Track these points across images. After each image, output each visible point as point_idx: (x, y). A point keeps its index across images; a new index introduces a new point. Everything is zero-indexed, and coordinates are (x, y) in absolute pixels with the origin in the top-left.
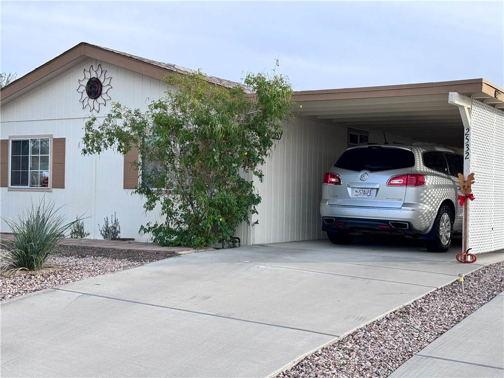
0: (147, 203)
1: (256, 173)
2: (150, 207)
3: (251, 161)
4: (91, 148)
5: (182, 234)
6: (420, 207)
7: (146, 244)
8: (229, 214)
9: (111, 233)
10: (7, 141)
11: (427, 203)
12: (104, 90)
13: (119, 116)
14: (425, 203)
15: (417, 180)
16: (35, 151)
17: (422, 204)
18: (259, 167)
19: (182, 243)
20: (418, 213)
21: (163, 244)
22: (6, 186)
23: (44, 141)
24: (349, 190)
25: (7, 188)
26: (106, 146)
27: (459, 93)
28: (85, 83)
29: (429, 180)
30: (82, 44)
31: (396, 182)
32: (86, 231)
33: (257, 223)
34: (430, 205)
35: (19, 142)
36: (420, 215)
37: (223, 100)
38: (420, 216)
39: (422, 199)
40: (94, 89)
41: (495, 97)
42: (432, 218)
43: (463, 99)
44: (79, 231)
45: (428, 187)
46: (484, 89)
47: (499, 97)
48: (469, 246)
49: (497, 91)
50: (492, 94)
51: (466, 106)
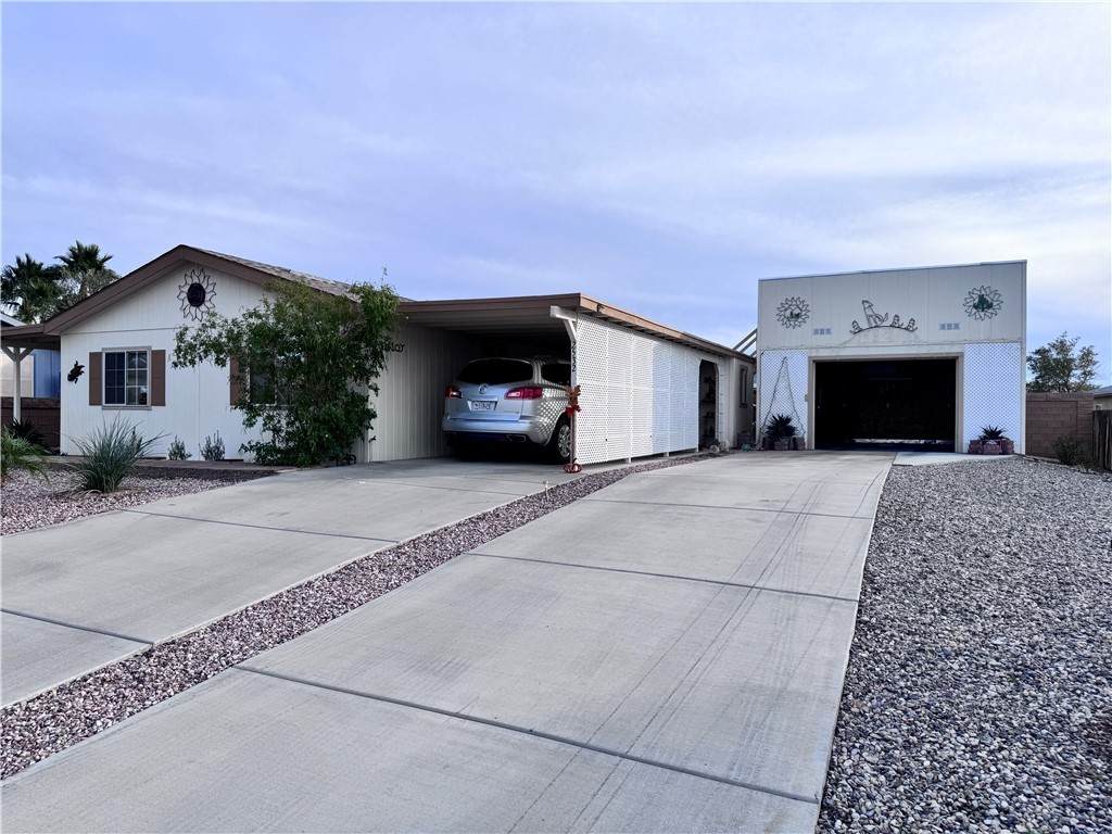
0: (248, 420)
1: (370, 387)
2: (250, 423)
3: (364, 374)
4: (182, 360)
5: (286, 452)
6: (538, 420)
7: (249, 464)
8: (337, 429)
9: (214, 453)
10: (101, 354)
11: (545, 416)
12: (208, 297)
13: (213, 326)
14: (542, 416)
15: (535, 393)
16: (131, 365)
17: (539, 417)
18: (373, 380)
19: (285, 461)
20: (535, 425)
21: (264, 464)
22: (99, 403)
23: (142, 354)
24: (469, 403)
25: (100, 407)
26: (201, 359)
27: (559, 307)
28: (186, 289)
29: (547, 393)
30: (181, 247)
31: (513, 394)
32: (187, 452)
33: (374, 439)
34: (547, 418)
35: (113, 354)
36: (537, 427)
37: (327, 309)
38: (538, 429)
39: (539, 412)
40: (196, 296)
41: (598, 311)
42: (549, 429)
43: (565, 312)
44: (179, 451)
45: (545, 400)
46: (583, 303)
47: (603, 311)
48: (577, 456)
49: (599, 306)
50: (594, 308)
51: (570, 320)
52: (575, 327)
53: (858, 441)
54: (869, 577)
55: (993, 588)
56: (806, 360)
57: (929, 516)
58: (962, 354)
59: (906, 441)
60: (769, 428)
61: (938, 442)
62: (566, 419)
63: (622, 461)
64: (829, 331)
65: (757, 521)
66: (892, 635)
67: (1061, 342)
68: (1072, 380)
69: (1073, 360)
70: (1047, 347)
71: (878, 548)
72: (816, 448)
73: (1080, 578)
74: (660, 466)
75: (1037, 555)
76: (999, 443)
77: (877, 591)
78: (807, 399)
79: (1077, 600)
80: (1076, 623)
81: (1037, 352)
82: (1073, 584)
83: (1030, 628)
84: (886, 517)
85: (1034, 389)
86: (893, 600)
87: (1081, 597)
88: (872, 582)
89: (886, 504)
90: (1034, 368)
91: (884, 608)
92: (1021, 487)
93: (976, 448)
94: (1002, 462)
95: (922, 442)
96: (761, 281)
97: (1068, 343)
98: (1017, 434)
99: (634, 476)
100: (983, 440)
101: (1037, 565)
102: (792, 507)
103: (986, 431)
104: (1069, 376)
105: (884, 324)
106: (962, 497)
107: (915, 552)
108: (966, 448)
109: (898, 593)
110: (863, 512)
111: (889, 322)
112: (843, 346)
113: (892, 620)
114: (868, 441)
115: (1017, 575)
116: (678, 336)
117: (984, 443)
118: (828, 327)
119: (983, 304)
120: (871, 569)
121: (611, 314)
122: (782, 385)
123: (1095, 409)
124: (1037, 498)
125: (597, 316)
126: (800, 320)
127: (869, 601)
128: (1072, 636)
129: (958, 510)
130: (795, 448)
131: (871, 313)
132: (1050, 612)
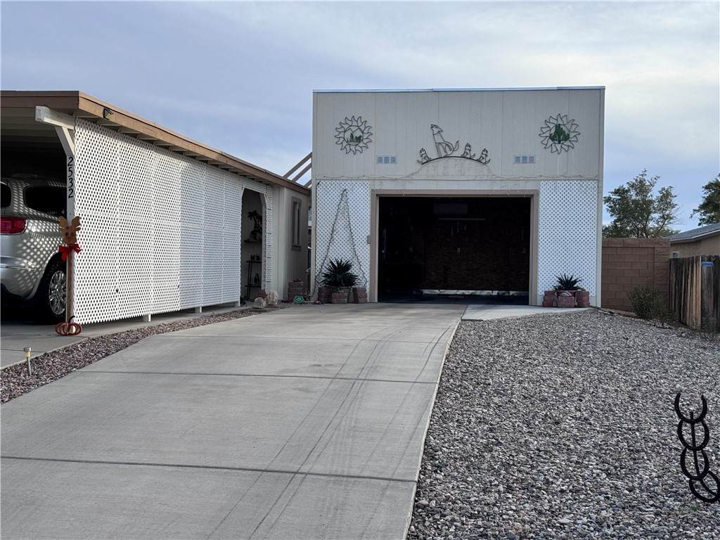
6: (17, 263)
11: (28, 257)
14: (25, 258)
15: (14, 225)
17: (20, 259)
20: (14, 271)
27: (50, 108)
29: (32, 227)
34: (32, 260)
36: (16, 274)
38: (17, 276)
39: (20, 252)
41: (104, 117)
42: (36, 277)
43: (59, 116)
45: (30, 235)
46: (83, 105)
47: (112, 118)
48: (75, 313)
49: (106, 110)
50: (99, 113)
51: (65, 127)
52: (73, 136)
53: (426, 292)
54: (430, 453)
55: (561, 459)
56: (369, 193)
57: (499, 378)
58: (537, 192)
59: (478, 292)
60: (326, 275)
61: (512, 293)
62: (61, 262)
63: (139, 319)
64: (394, 160)
65: (306, 390)
66: (453, 520)
67: (641, 182)
68: (651, 224)
69: (651, 202)
70: (626, 187)
71: (441, 418)
72: (380, 300)
73: (650, 444)
74: (190, 325)
75: (608, 420)
76: (574, 295)
77: (438, 468)
78: (369, 240)
79: (646, 468)
80: (645, 495)
81: (617, 192)
82: (643, 451)
83: (598, 503)
84: (451, 381)
85: (611, 234)
86: (455, 478)
87: (650, 465)
88: (433, 458)
89: (451, 365)
90: (613, 210)
91: (446, 488)
92: (595, 343)
93: (551, 300)
94: (578, 316)
95: (495, 293)
96: (317, 94)
97: (647, 183)
98: (591, 284)
99: (155, 338)
100: (558, 290)
101: (608, 431)
102: (347, 372)
103: (561, 281)
104: (647, 220)
105: (455, 154)
106: (534, 356)
107: (481, 421)
108: (540, 301)
109: (461, 470)
110: (427, 376)
111: (460, 152)
112: (409, 178)
113: (454, 503)
114: (437, 292)
115: (587, 443)
116: (213, 156)
117: (559, 294)
118: (393, 155)
119: (559, 136)
120: (433, 442)
121: (123, 122)
122: (341, 223)
123: (671, 257)
124: (610, 357)
125: (103, 123)
126: (361, 144)
127: (428, 481)
128: (640, 510)
129: (529, 372)
130: (356, 301)
131: (441, 141)
132: (619, 483)
